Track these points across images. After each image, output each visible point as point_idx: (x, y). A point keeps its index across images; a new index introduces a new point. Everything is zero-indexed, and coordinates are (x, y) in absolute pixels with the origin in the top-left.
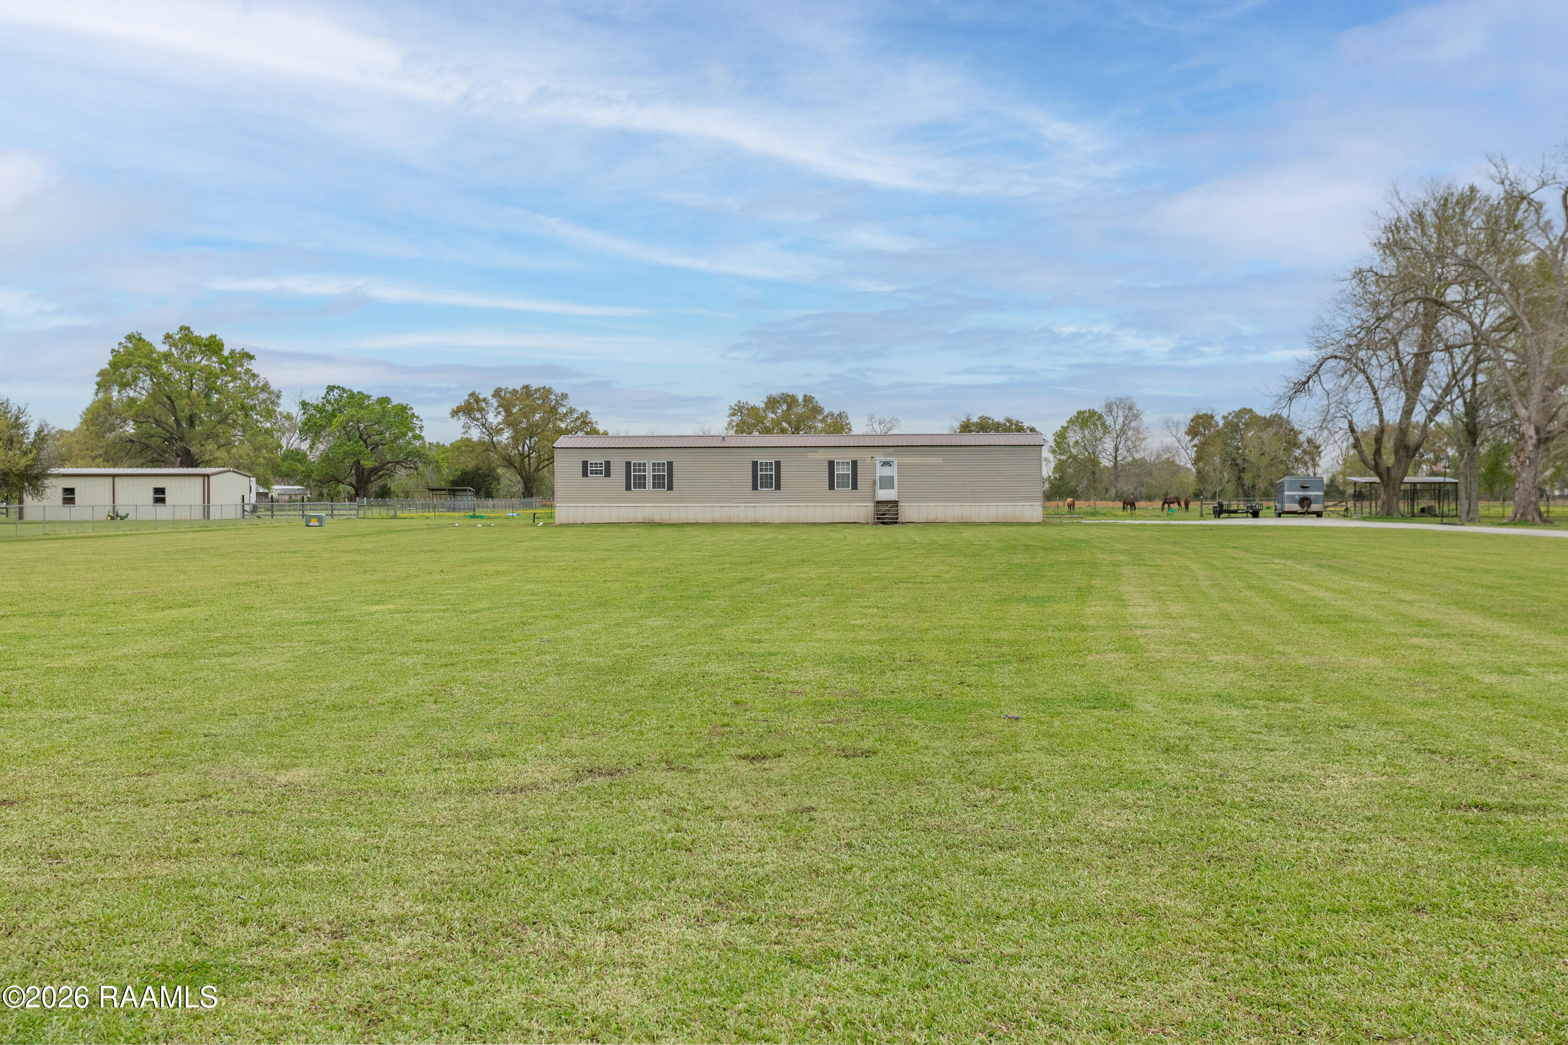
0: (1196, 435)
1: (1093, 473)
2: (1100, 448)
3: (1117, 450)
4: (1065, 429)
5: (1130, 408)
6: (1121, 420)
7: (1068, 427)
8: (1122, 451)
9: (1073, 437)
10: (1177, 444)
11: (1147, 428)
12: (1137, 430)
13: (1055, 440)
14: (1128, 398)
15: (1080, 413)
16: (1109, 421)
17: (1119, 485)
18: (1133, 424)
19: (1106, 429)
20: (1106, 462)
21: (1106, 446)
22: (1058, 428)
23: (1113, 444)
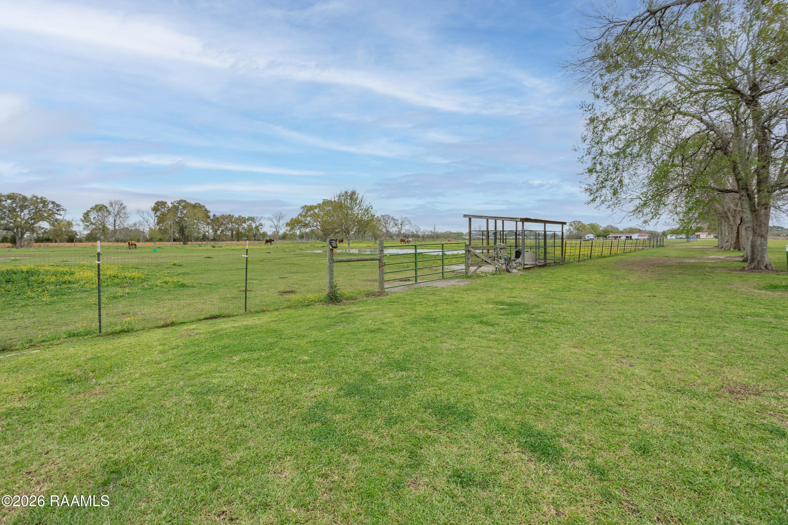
0: (157, 211)
1: (104, 230)
2: (107, 220)
3: (115, 221)
4: (88, 212)
5: (121, 205)
6: (117, 209)
7: (90, 211)
8: (118, 222)
9: (92, 216)
10: (143, 220)
11: (129, 213)
12: (125, 214)
13: (84, 216)
14: (120, 201)
15: (96, 206)
16: (110, 209)
17: (117, 236)
18: (123, 211)
19: (109, 213)
20: (111, 227)
21: (110, 220)
22: (86, 211)
23: (113, 219)
